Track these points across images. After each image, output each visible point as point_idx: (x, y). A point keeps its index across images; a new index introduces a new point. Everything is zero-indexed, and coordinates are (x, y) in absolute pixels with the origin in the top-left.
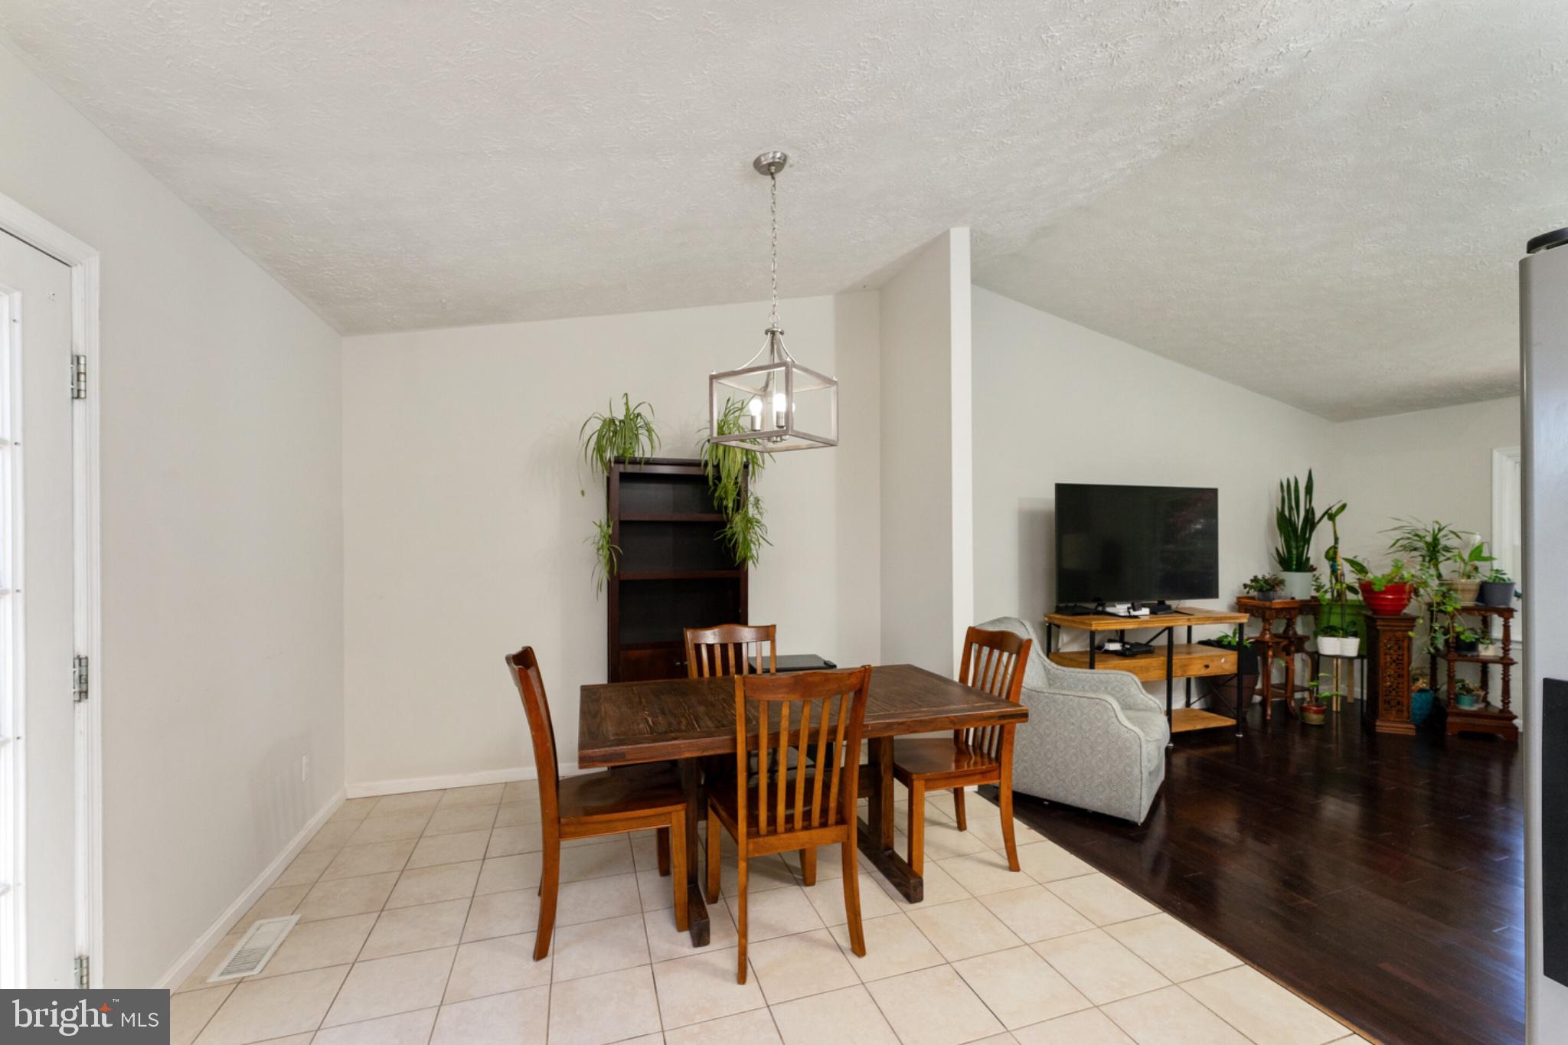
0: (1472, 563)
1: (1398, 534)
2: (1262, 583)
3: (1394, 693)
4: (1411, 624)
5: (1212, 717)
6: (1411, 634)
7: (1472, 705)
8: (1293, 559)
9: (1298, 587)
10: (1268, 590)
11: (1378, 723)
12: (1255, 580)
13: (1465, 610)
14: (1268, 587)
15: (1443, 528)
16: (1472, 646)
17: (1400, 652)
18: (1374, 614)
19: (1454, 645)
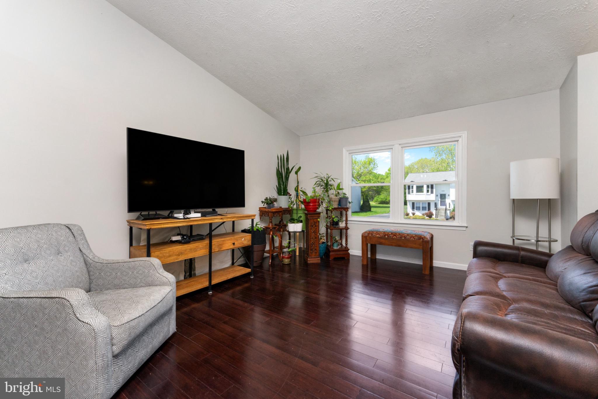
0: (337, 191)
1: (316, 180)
2: (269, 200)
3: (314, 245)
4: (319, 216)
5: (242, 269)
6: (318, 219)
7: (337, 247)
8: (282, 190)
9: (283, 202)
10: (270, 204)
11: (308, 260)
12: (266, 199)
13: (335, 209)
14: (270, 202)
15: (330, 177)
16: (337, 223)
17: (315, 228)
18: (308, 212)
19: (332, 223)
